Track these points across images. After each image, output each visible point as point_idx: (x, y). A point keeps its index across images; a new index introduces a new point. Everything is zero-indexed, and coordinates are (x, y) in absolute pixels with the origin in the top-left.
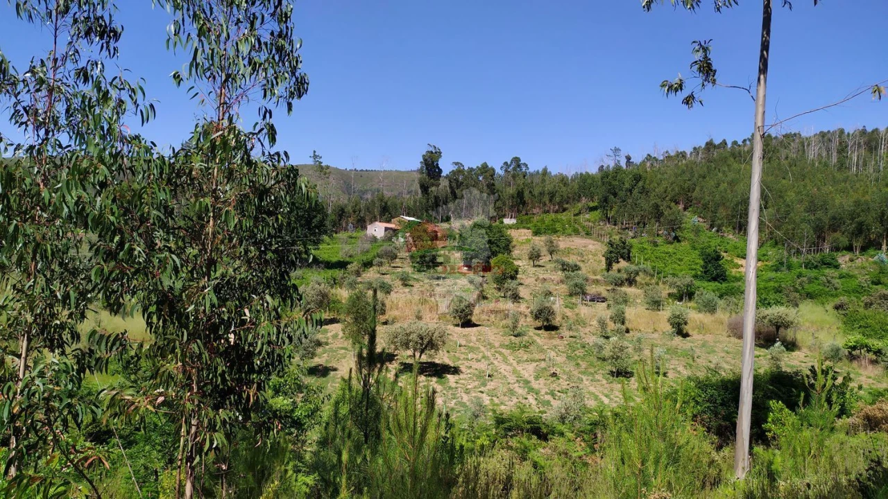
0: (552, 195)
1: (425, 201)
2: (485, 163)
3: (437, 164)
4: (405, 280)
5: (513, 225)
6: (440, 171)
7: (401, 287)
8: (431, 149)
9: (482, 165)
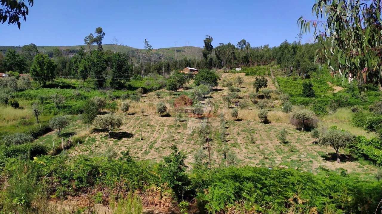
0: (262, 57)
1: (204, 61)
2: (230, 43)
3: (211, 44)
4: (159, 95)
5: (239, 71)
6: (212, 47)
7: (157, 98)
8: (207, 37)
9: (228, 44)
